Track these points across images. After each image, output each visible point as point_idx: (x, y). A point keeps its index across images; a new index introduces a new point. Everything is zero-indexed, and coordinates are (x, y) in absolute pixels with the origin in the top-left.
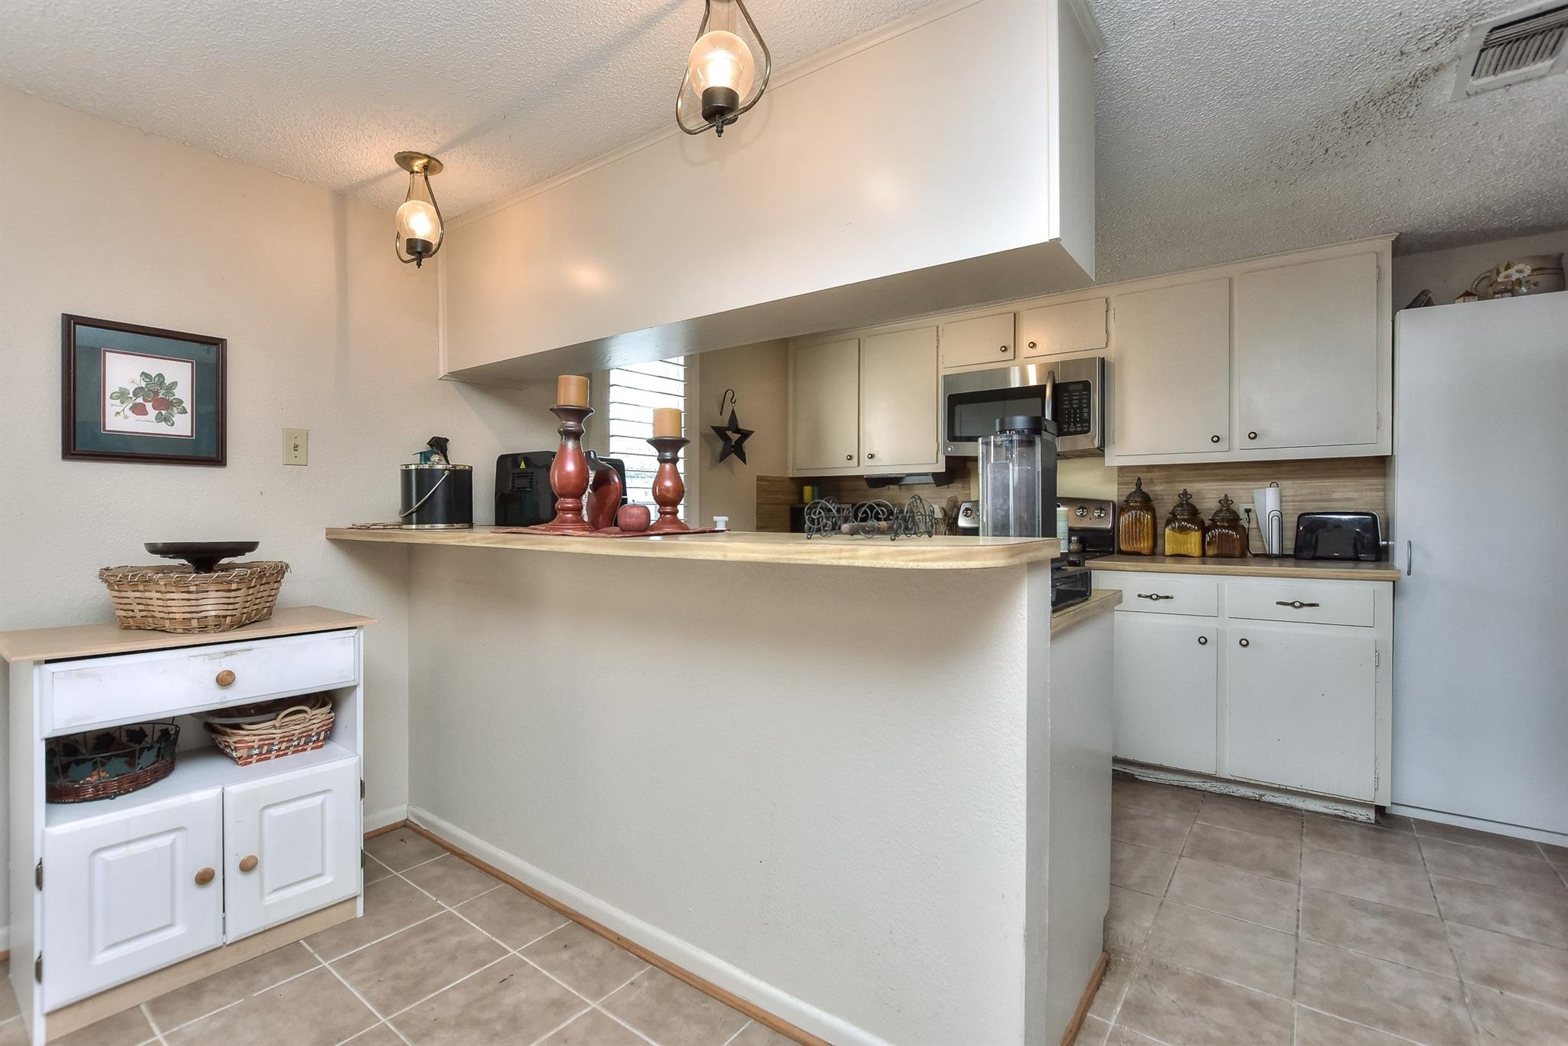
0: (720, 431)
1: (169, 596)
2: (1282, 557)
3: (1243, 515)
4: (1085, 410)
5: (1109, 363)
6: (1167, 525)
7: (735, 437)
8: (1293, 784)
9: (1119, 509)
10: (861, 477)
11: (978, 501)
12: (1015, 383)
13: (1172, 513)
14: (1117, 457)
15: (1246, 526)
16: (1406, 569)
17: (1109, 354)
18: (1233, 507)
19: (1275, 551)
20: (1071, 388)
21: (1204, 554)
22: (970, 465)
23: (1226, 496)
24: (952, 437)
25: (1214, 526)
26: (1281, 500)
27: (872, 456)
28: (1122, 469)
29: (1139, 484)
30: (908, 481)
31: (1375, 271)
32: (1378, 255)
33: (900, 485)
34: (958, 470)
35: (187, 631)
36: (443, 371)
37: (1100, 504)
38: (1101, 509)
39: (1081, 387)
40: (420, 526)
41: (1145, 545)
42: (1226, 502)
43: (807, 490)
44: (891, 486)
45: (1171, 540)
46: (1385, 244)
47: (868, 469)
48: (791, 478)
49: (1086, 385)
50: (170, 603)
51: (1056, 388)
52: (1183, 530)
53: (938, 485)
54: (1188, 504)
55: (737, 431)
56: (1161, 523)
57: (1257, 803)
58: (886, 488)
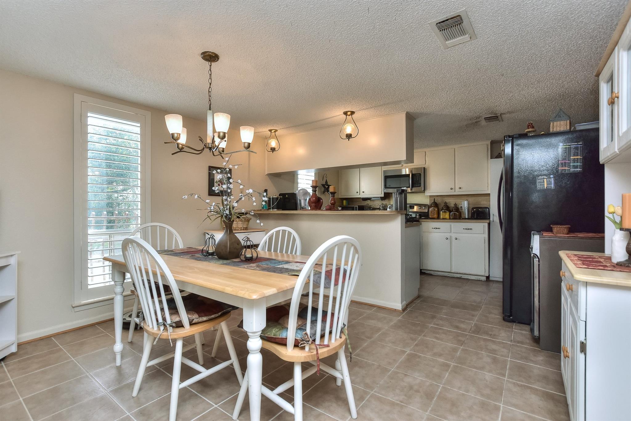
0: (323, 185)
1: (238, 223)
2: (468, 219)
3: (460, 208)
4: (420, 181)
5: (426, 169)
6: (441, 211)
7: (327, 187)
8: (467, 272)
9: (429, 207)
10: (360, 198)
11: (392, 205)
12: (404, 173)
13: (443, 208)
14: (428, 193)
15: (460, 211)
16: (492, 220)
17: (426, 166)
18: (457, 206)
19: (467, 217)
20: (416, 175)
21: (450, 219)
22: (390, 195)
23: (455, 203)
24: (386, 187)
25: (453, 211)
26: (469, 204)
27: (364, 192)
28: (430, 196)
29: (434, 200)
30: (373, 199)
31: (487, 149)
32: (487, 145)
33: (371, 200)
34: (387, 196)
35: (241, 230)
36: (266, 173)
37: (425, 205)
38: (425, 207)
39: (419, 175)
40: (273, 210)
41: (436, 216)
42: (456, 205)
43: (344, 201)
44: (368, 200)
45: (442, 215)
46: (489, 143)
47: (363, 196)
48: (340, 198)
49: (420, 174)
50: (238, 224)
51: (412, 175)
52: (445, 212)
53: (382, 200)
54: (446, 205)
55: (328, 185)
56: (440, 210)
57: (460, 278)
58: (367, 201)
